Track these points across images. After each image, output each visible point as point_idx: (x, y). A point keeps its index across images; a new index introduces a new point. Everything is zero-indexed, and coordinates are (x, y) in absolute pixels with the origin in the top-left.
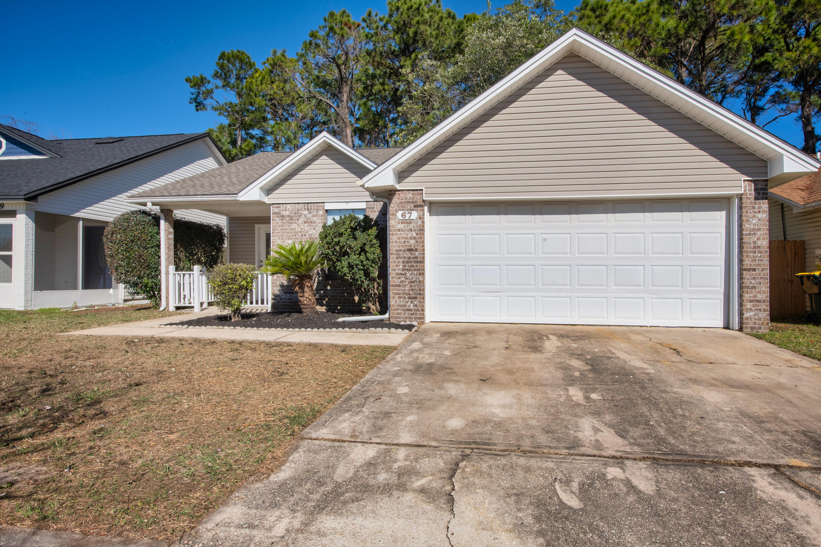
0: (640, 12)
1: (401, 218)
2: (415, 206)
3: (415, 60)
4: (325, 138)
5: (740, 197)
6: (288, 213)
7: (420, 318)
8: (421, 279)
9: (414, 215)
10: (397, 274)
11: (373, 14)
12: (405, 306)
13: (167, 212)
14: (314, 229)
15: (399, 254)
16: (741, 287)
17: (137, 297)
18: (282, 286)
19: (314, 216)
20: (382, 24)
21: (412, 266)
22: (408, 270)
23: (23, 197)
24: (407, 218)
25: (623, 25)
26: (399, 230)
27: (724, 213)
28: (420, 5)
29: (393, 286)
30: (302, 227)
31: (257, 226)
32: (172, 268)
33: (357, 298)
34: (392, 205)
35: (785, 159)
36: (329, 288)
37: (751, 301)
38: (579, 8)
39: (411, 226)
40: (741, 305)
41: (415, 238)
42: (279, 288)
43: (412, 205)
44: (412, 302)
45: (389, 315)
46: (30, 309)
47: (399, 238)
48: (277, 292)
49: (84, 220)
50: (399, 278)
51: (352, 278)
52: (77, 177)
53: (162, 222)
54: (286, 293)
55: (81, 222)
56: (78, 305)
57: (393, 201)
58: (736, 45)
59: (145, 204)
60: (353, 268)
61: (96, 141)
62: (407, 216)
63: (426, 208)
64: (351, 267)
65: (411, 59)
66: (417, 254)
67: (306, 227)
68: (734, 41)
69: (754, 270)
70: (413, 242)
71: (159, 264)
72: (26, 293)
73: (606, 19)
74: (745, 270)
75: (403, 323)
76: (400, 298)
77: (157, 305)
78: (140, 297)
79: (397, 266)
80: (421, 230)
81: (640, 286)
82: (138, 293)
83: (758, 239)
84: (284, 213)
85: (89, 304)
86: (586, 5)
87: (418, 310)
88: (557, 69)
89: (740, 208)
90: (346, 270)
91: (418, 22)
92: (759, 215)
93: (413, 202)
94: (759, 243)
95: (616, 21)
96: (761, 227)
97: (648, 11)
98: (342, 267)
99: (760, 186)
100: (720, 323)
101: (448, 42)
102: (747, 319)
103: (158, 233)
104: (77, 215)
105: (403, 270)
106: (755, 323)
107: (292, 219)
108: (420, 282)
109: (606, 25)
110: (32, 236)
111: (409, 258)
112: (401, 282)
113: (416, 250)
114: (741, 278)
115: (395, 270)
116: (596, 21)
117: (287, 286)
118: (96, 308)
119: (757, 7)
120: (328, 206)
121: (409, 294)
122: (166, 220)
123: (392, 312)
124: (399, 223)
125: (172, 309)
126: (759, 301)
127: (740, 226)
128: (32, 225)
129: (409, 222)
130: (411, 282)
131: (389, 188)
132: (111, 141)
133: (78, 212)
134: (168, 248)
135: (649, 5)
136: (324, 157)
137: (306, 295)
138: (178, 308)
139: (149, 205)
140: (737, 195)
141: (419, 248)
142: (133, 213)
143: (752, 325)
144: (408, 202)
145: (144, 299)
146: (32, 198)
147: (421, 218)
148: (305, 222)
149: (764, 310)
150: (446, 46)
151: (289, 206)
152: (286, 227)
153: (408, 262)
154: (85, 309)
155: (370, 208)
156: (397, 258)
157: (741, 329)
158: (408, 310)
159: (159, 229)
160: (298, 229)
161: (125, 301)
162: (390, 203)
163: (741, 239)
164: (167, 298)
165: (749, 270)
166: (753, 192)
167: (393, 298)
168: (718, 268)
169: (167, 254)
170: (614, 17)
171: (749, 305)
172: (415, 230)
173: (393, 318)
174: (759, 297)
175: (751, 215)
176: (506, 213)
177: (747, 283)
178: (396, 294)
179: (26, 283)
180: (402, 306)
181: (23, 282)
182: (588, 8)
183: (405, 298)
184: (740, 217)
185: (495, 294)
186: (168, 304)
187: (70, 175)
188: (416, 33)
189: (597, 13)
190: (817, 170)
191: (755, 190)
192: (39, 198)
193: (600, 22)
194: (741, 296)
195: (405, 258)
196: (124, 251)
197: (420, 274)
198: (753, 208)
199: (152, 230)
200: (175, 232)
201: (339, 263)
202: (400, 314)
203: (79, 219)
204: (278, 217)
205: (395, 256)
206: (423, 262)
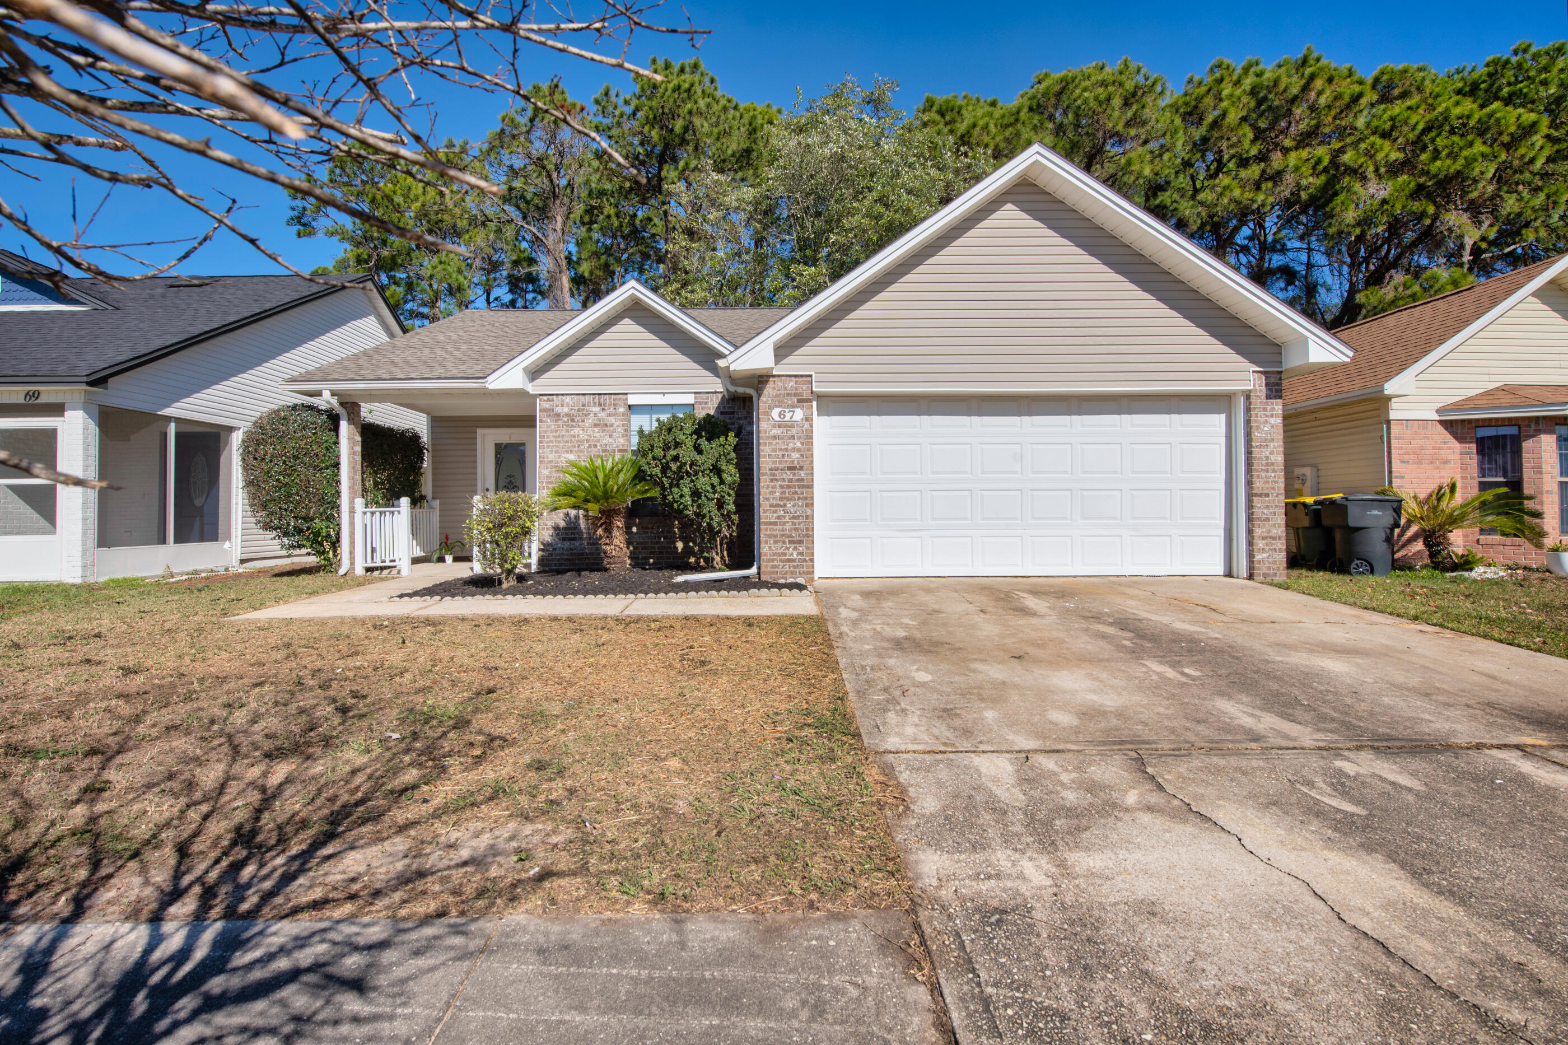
0: (1006, 121)
1: (777, 418)
2: (799, 401)
3: (684, 170)
4: (632, 291)
5: (1248, 396)
6: (566, 410)
7: (808, 573)
8: (809, 512)
9: (799, 414)
10: (771, 506)
11: (613, 93)
12: (785, 554)
13: (351, 406)
14: (610, 436)
15: (774, 475)
16: (1250, 519)
17: (298, 551)
18: (556, 528)
19: (610, 415)
20: (628, 110)
21: (796, 493)
22: (788, 499)
23: (85, 379)
24: (787, 418)
25: (986, 139)
26: (774, 437)
27: (1223, 416)
28: (692, 85)
29: (766, 524)
30: (590, 432)
31: (480, 432)
32: (359, 502)
33: (680, 545)
34: (763, 399)
35: (1311, 343)
36: (634, 529)
37: (1263, 538)
38: (922, 108)
39: (794, 431)
40: (1250, 543)
41: (799, 450)
42: (551, 532)
43: (795, 399)
44: (795, 549)
45: (759, 568)
46: (91, 580)
47: (774, 450)
48: (548, 539)
49: (178, 421)
50: (775, 512)
51: (695, 513)
52: (172, 345)
53: (344, 425)
54: (564, 539)
55: (173, 425)
56: (175, 570)
57: (765, 392)
58: (1132, 178)
59: (318, 394)
60: (700, 498)
61: (169, 282)
62: (788, 416)
63: (814, 404)
64: (696, 494)
65: (676, 168)
66: (802, 474)
67: (597, 433)
68: (1131, 173)
69: (1267, 495)
70: (795, 456)
71: (338, 493)
72: (85, 551)
73: (962, 127)
74: (1256, 495)
75: (782, 581)
76: (776, 542)
77: (327, 567)
78: (304, 551)
79: (771, 493)
80: (809, 438)
81: (1115, 518)
82: (300, 547)
83: (1272, 453)
84: (559, 410)
85: (190, 569)
86: (930, 104)
87: (805, 560)
88: (1006, 202)
89: (1248, 410)
90: (688, 500)
91: (690, 112)
92: (1272, 421)
93: (795, 395)
94: (1273, 459)
95: (976, 131)
96: (1275, 436)
97: (1017, 120)
98: (682, 496)
99: (1272, 380)
100: (1220, 570)
101: (734, 147)
102: (1259, 562)
103: (337, 443)
104: (167, 412)
105: (781, 499)
106: (1269, 568)
107: (573, 420)
108: (807, 517)
109: (962, 136)
110: (94, 451)
111: (790, 481)
112: (778, 517)
113: (801, 468)
114: (1250, 506)
115: (768, 499)
116: (946, 130)
117: (565, 528)
118: (203, 575)
119: (1159, 125)
120: (632, 400)
121: (791, 536)
122: (351, 421)
123: (763, 564)
124: (774, 427)
125: (359, 571)
126: (1274, 538)
127: (1248, 435)
128: (94, 429)
129: (790, 425)
130: (794, 517)
131: (759, 373)
132: (195, 282)
133: (168, 406)
134: (353, 468)
135: (1018, 112)
136: (627, 321)
137: (616, 541)
138: (369, 570)
139: (326, 394)
140: (1243, 391)
141: (806, 465)
142: (294, 408)
143: (1265, 571)
144: (788, 395)
145: (309, 554)
146: (99, 381)
147: (808, 419)
148: (595, 425)
149: (1280, 550)
150: (730, 152)
151: (568, 399)
152: (564, 433)
153: (788, 487)
154: (185, 577)
155: (701, 403)
156: (772, 481)
157: (1251, 577)
158: (789, 561)
159: (337, 436)
160: (583, 436)
161: (243, 561)
162: (759, 395)
163: (1249, 453)
164: (352, 553)
165: (1260, 495)
166: (1264, 388)
167: (766, 542)
168: (1217, 493)
169: (352, 478)
170: (974, 126)
171: (1260, 544)
172: (799, 438)
173: (765, 573)
174: (1274, 532)
175: (1262, 420)
176: (930, 413)
177: (1258, 512)
178: (770, 536)
179: (84, 534)
180: (779, 555)
181: (80, 532)
182: (934, 109)
183: (784, 542)
184: (1248, 422)
185: (914, 534)
186: (352, 563)
187: (156, 343)
188: (686, 129)
189: (948, 118)
190: (1348, 360)
191: (1267, 385)
192: (111, 381)
193: (951, 132)
194: (1250, 532)
195: (783, 480)
196: (280, 473)
197: (807, 505)
198: (1265, 410)
199: (327, 436)
200: (363, 442)
201: (675, 490)
202: (777, 567)
203: (169, 419)
204: (549, 416)
205: (768, 478)
206: (811, 487)
